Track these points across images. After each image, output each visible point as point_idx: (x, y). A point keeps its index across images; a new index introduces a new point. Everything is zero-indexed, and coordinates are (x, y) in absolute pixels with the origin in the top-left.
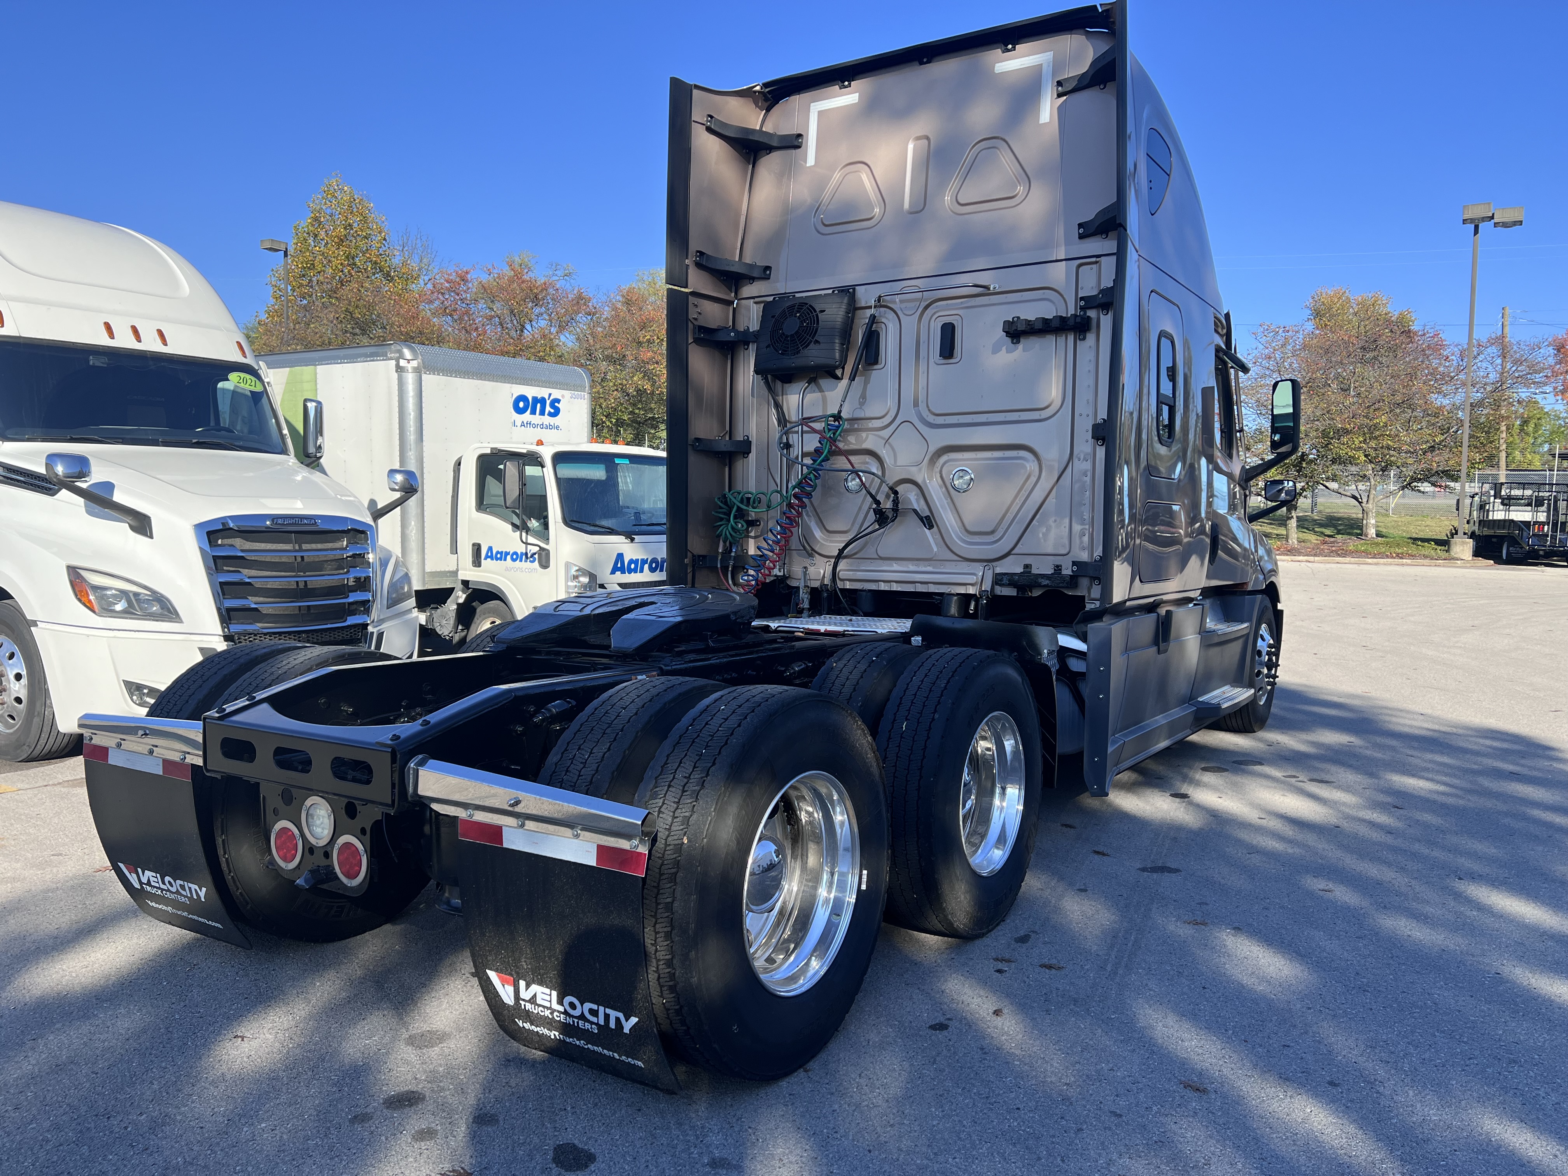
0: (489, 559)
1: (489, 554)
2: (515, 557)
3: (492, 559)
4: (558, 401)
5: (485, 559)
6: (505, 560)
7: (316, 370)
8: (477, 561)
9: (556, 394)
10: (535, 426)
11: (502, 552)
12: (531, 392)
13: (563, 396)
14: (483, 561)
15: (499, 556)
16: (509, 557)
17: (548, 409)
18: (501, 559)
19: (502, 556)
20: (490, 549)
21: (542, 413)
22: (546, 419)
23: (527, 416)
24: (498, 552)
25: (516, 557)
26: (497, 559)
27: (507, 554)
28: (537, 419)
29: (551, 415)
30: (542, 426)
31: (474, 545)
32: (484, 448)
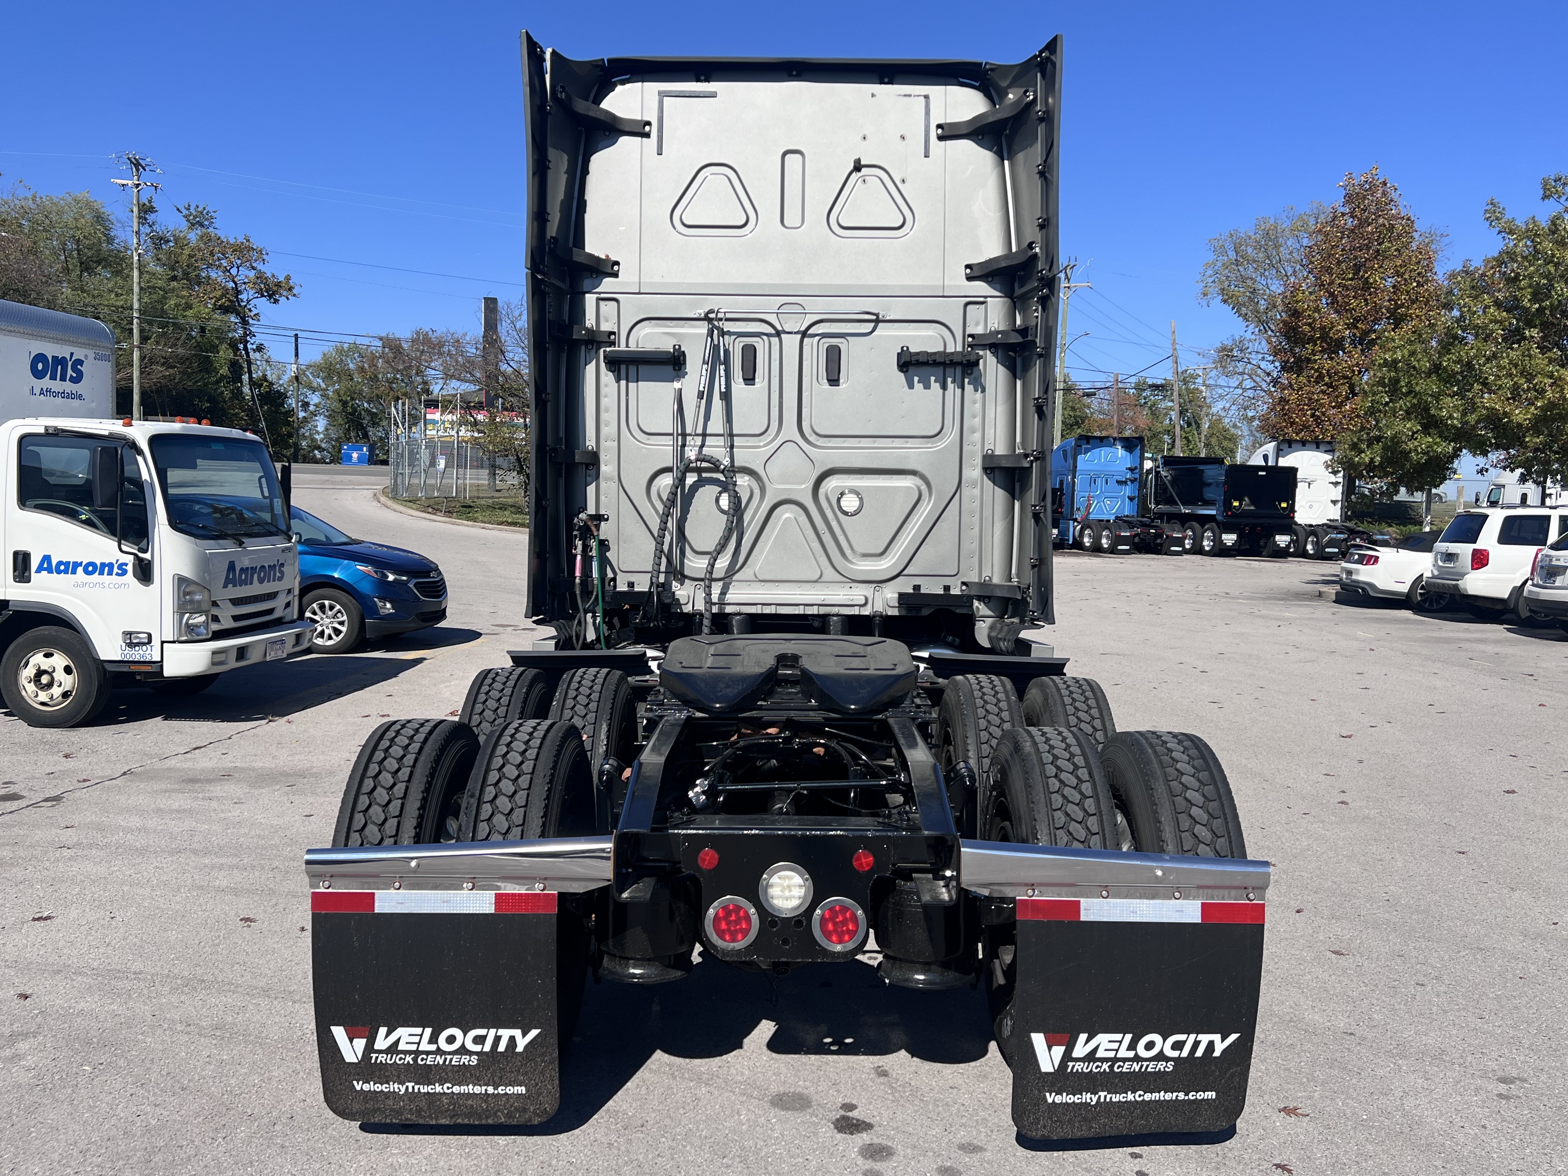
0: (44, 573)
1: (45, 566)
3: (50, 572)
4: (80, 362)
5: (38, 571)
6: (74, 572)
8: (23, 575)
9: (79, 353)
10: (56, 394)
11: (67, 564)
12: (52, 350)
13: (86, 356)
14: (34, 575)
15: (62, 567)
16: (80, 570)
17: (70, 372)
18: (66, 572)
19: (68, 568)
20: (47, 558)
21: (63, 379)
22: (68, 386)
23: (46, 382)
24: (60, 563)
25: (91, 568)
26: (59, 572)
27: (76, 565)
28: (57, 385)
29: (72, 380)
30: (64, 395)
31: (16, 554)
32: (37, 425)
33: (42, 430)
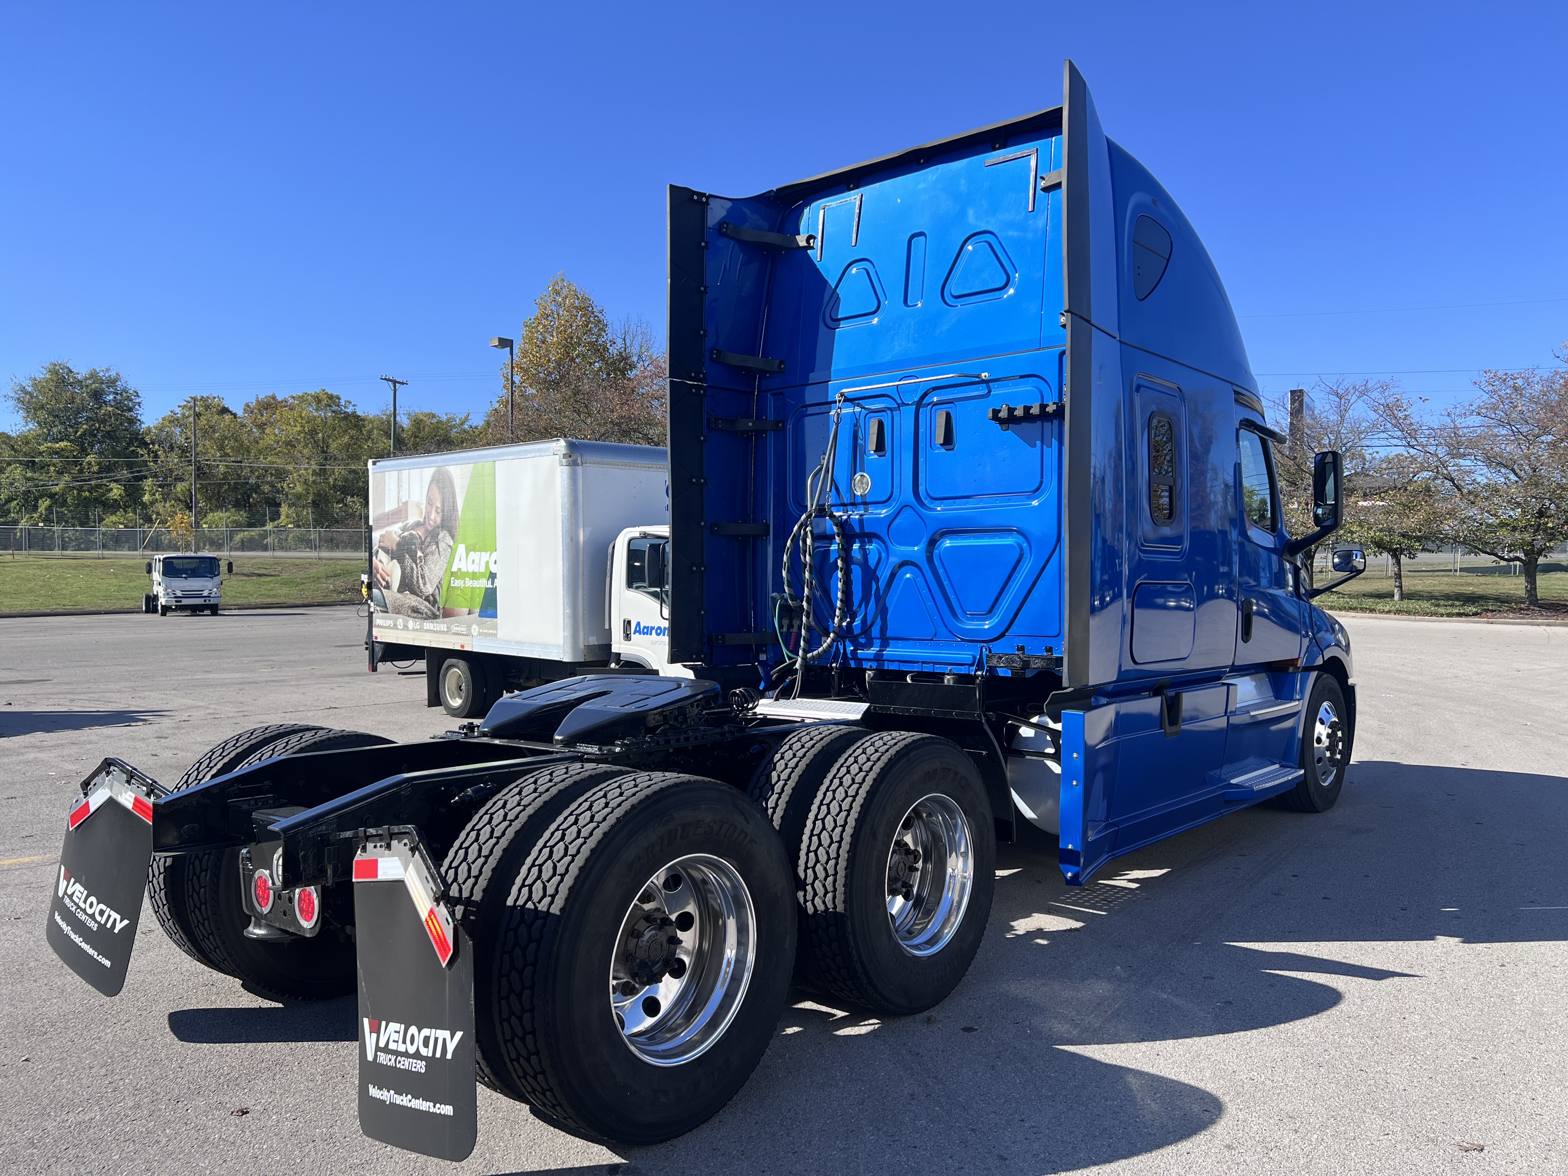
0: (637, 634)
1: (638, 629)
2: (659, 631)
3: (640, 634)
5: (634, 633)
6: (651, 634)
7: (494, 465)
8: (627, 637)
11: (648, 628)
14: (632, 635)
15: (645, 630)
16: (654, 632)
18: (647, 633)
19: (647, 631)
20: (638, 624)
24: (645, 627)
26: (643, 633)
27: (653, 628)
31: (625, 621)
32: (635, 532)
33: (637, 535)
